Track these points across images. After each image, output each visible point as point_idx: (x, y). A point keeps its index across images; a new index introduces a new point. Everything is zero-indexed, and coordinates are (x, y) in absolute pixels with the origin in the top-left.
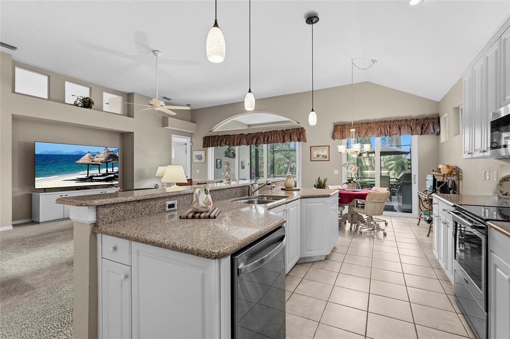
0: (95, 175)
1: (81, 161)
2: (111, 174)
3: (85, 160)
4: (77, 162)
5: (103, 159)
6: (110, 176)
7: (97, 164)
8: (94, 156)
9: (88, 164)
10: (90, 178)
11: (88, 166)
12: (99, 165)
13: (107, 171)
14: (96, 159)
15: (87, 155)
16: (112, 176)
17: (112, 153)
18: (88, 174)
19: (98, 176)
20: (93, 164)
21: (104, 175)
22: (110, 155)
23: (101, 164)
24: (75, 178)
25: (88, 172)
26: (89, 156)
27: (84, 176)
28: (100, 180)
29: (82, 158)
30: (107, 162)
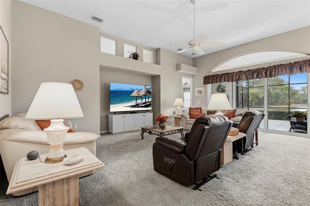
0: (140, 103)
1: (132, 95)
2: (147, 103)
3: (134, 94)
4: (131, 95)
5: (144, 93)
6: (147, 104)
7: (141, 97)
8: (139, 91)
9: (136, 96)
10: (137, 106)
11: (136, 98)
12: (142, 97)
13: (146, 101)
14: (140, 94)
15: (136, 91)
16: (148, 104)
17: (148, 90)
18: (136, 103)
19: (141, 104)
20: (139, 97)
21: (144, 103)
22: (148, 91)
23: (143, 96)
24: (130, 105)
25: (136, 101)
26: (137, 91)
27: (134, 104)
28: (142, 107)
29: (133, 93)
30: (146, 95)
